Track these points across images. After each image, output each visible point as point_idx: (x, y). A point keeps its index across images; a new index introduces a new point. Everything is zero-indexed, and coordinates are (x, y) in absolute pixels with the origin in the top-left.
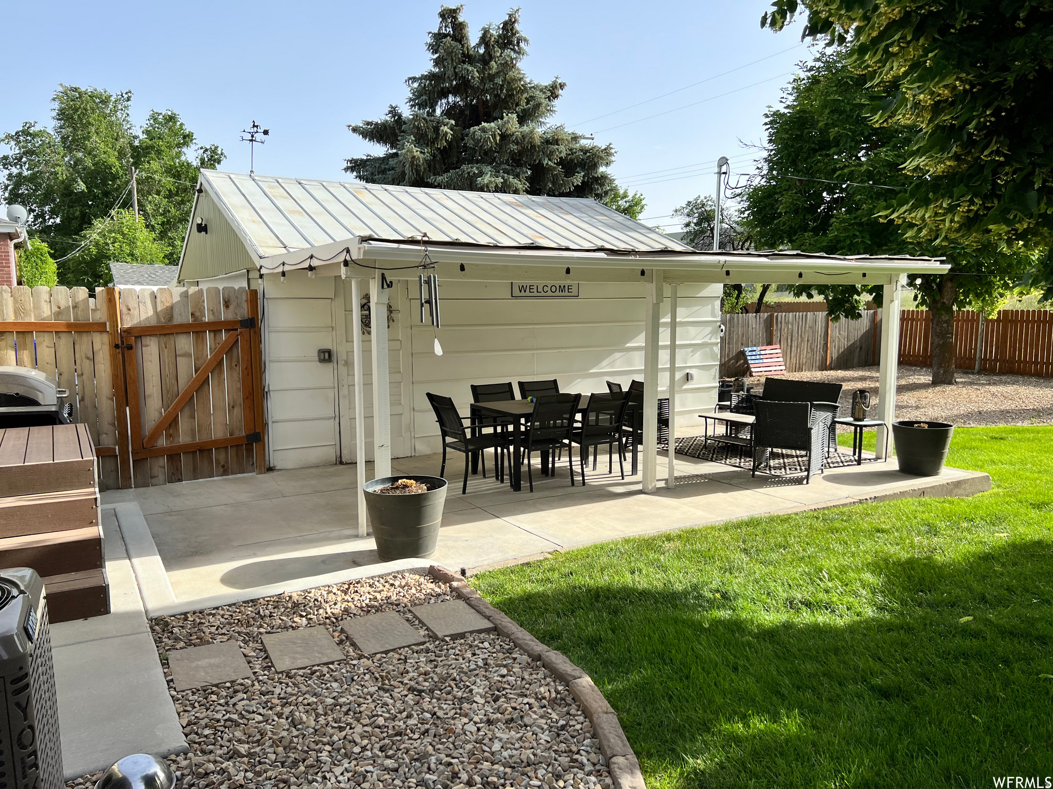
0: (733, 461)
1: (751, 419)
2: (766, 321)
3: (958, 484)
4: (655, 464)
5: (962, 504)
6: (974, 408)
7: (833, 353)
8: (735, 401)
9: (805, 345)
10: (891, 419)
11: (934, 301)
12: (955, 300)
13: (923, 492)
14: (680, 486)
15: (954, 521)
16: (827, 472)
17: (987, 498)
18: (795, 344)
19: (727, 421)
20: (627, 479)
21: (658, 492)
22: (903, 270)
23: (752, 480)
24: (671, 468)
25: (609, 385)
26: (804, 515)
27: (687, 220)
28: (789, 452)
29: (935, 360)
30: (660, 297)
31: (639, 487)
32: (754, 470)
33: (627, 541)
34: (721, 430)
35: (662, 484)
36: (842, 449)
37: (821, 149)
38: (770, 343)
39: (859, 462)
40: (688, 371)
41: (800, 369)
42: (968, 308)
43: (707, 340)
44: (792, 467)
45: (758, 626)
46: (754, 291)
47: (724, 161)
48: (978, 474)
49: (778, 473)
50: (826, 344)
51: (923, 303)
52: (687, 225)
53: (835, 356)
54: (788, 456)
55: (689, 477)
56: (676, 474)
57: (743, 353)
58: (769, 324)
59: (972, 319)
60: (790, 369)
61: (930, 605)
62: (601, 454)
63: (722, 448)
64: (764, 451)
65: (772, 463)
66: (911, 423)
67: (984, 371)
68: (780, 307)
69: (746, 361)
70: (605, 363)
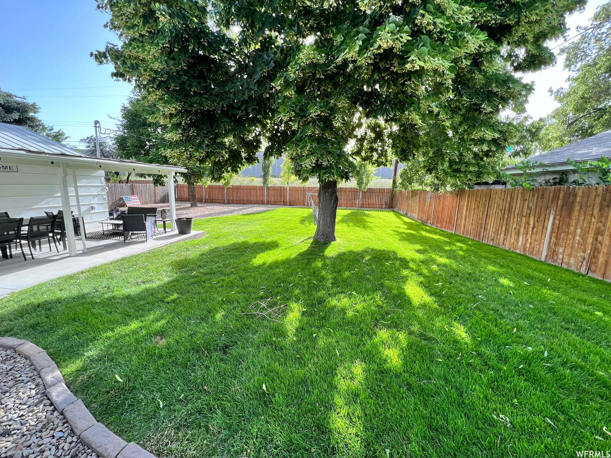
0: (116, 238)
1: (121, 222)
2: (130, 186)
3: (196, 235)
4: (75, 244)
5: (197, 241)
6: (202, 213)
7: (158, 198)
8: (115, 216)
9: (147, 195)
10: (175, 218)
11: (189, 181)
12: (195, 181)
13: (186, 239)
14: (90, 251)
15: (194, 246)
16: (154, 237)
17: (204, 238)
18: (143, 195)
19: (113, 224)
20: (60, 253)
21: (78, 255)
22: (173, 170)
23: (124, 244)
24: (84, 245)
25: (46, 213)
26: (144, 253)
27: (88, 144)
28: (140, 232)
29: (191, 200)
30: (66, 174)
31: (68, 255)
32: (125, 240)
33: (58, 279)
34: (111, 227)
35: (81, 252)
36: (159, 229)
37: (143, 126)
38: (133, 194)
39: (165, 232)
40: (92, 205)
41: (147, 204)
42: (198, 184)
43: (100, 193)
44: (141, 237)
45: (122, 295)
46: (124, 175)
47: (97, 122)
48: (203, 231)
49: (135, 240)
50: (155, 195)
51: (185, 182)
52: (88, 147)
53: (159, 199)
54: (139, 234)
55: (95, 247)
56: (87, 247)
57: (122, 198)
58: (132, 188)
59: (201, 187)
60: (142, 204)
61: (185, 272)
62: (43, 244)
63: (112, 234)
64: (128, 233)
65: (133, 237)
66: (181, 219)
67: (206, 202)
68: (136, 182)
69: (124, 201)
70: (43, 203)
